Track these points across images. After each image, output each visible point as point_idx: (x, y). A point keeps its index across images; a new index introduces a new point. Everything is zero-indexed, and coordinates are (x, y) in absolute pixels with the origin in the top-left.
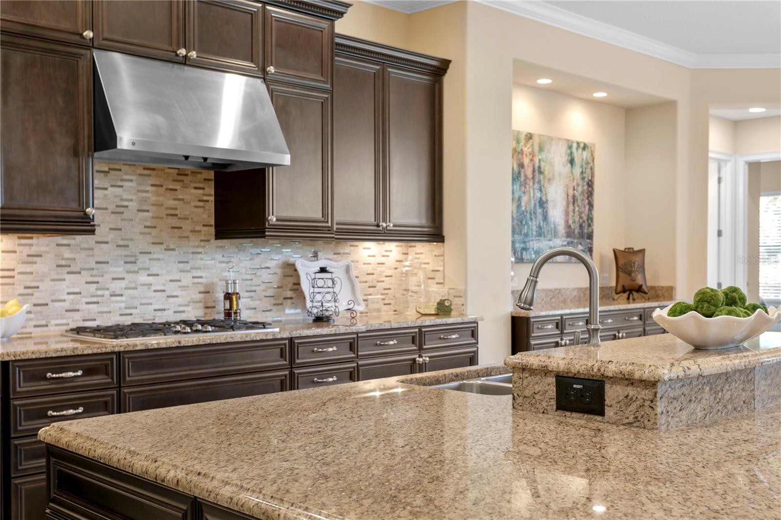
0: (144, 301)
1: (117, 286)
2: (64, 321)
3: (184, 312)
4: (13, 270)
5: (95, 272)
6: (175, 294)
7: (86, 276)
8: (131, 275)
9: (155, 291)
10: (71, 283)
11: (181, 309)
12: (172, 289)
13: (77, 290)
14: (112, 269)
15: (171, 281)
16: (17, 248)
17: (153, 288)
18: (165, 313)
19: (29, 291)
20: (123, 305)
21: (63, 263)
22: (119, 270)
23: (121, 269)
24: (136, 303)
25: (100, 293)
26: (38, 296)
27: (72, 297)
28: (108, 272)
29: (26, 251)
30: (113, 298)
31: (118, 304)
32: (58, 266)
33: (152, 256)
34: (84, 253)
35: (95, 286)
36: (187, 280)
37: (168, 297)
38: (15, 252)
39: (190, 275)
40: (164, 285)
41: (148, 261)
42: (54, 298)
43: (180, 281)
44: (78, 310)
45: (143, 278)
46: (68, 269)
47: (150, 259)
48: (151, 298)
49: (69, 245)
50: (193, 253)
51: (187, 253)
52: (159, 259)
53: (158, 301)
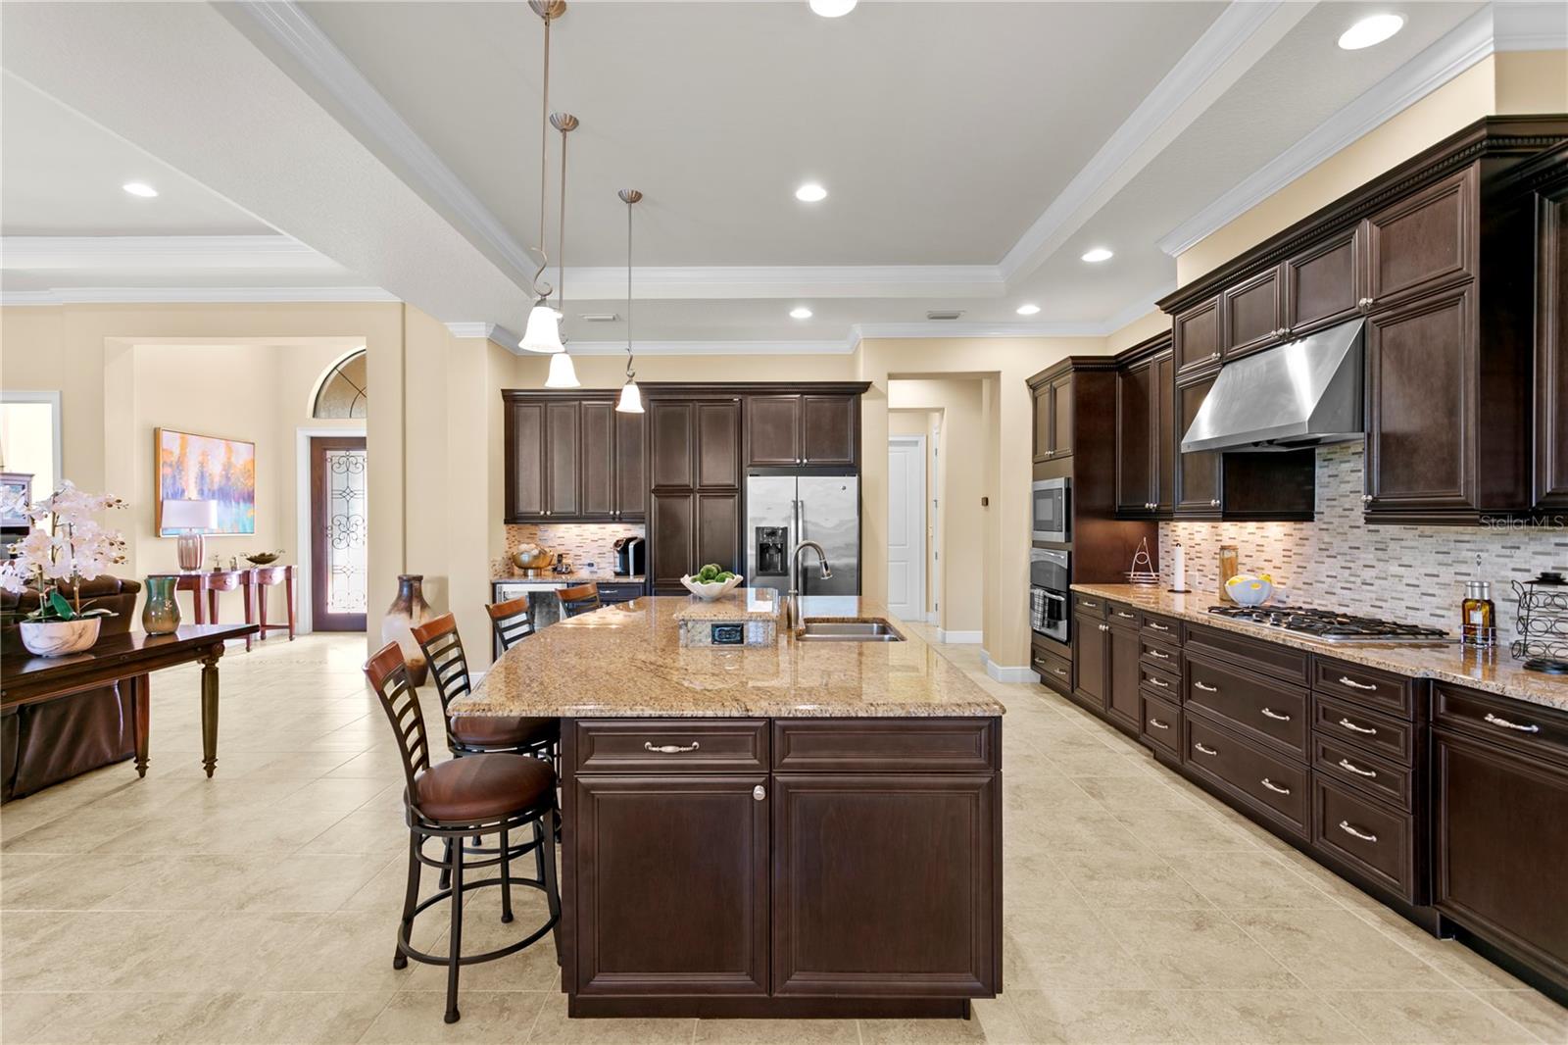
0: (1394, 595)
1: (1368, 574)
2: (1324, 602)
3: (1443, 616)
4: (1290, 551)
5: (1348, 558)
6: (1430, 592)
7: (1340, 561)
8: (1381, 563)
9: (1408, 585)
10: (1331, 566)
11: (1439, 612)
12: (1428, 585)
13: (1334, 574)
14: (1363, 556)
15: (1426, 575)
16: (1293, 532)
17: (1405, 581)
18: (1419, 613)
19: (1300, 570)
20: (1374, 596)
21: (1323, 547)
22: (1370, 557)
23: (1371, 556)
24: (1386, 596)
25: (1352, 579)
26: (1307, 576)
27: (1330, 579)
28: (1358, 558)
29: (1298, 534)
30: (1364, 587)
31: (1368, 595)
32: (1320, 549)
33: (1403, 543)
34: (1339, 537)
35: (1348, 571)
36: (1447, 575)
37: (1423, 594)
38: (1291, 535)
39: (1452, 570)
40: (1418, 579)
41: (1398, 548)
42: (1317, 579)
43: (1438, 576)
44: (1334, 594)
45: (1394, 569)
46: (1327, 553)
47: (1402, 547)
48: (1402, 592)
49: (1327, 530)
50: (1456, 541)
51: (1448, 541)
52: (1412, 548)
53: (1411, 598)
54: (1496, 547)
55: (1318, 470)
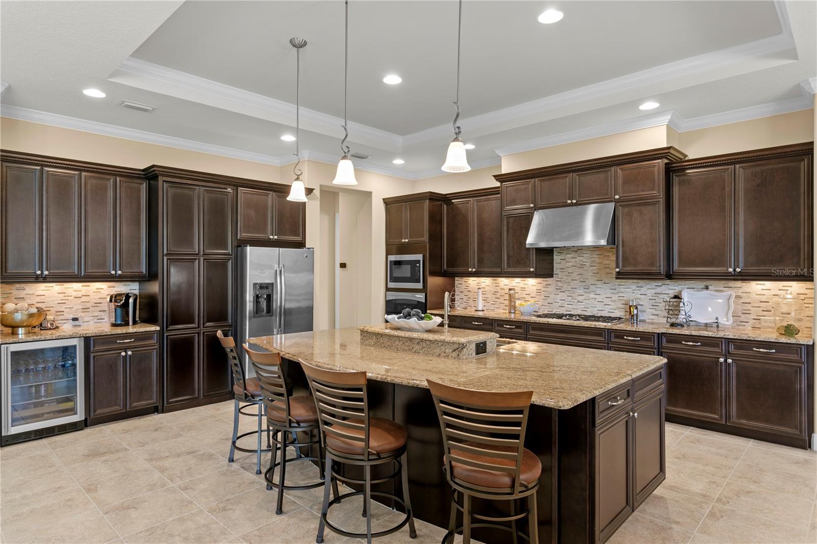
0: (593, 306)
1: (580, 298)
2: (558, 311)
3: (613, 312)
4: (540, 290)
5: (571, 292)
6: (608, 304)
7: (567, 293)
8: (587, 294)
9: (598, 302)
10: (561, 296)
11: (613, 311)
12: (607, 301)
13: (564, 299)
14: (578, 291)
15: (606, 298)
16: (543, 282)
17: (597, 300)
18: (603, 312)
19: (546, 298)
20: (583, 306)
21: (558, 288)
22: (581, 291)
23: (582, 291)
24: (588, 306)
25: (573, 300)
26: (549, 300)
27: (562, 301)
28: (576, 292)
29: (545, 283)
30: (578, 303)
31: (581, 306)
32: (557, 289)
33: (596, 286)
34: (567, 284)
35: (571, 297)
36: (615, 297)
37: (605, 305)
38: (541, 283)
39: (617, 295)
40: (603, 299)
41: (594, 288)
42: (555, 301)
43: (611, 298)
44: (564, 307)
45: (592, 296)
46: (560, 290)
47: (596, 288)
48: (596, 304)
49: (560, 281)
50: (619, 285)
51: (615, 285)
52: (600, 288)
53: (600, 306)
54: (634, 287)
55: (555, 257)
